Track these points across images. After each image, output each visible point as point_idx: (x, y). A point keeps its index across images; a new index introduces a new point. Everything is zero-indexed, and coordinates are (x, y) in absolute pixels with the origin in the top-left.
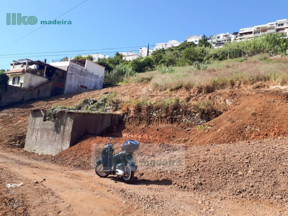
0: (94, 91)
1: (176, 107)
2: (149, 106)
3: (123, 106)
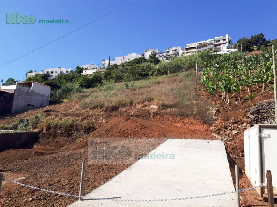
0: (37, 110)
1: (71, 126)
2: (55, 125)
3: (40, 125)
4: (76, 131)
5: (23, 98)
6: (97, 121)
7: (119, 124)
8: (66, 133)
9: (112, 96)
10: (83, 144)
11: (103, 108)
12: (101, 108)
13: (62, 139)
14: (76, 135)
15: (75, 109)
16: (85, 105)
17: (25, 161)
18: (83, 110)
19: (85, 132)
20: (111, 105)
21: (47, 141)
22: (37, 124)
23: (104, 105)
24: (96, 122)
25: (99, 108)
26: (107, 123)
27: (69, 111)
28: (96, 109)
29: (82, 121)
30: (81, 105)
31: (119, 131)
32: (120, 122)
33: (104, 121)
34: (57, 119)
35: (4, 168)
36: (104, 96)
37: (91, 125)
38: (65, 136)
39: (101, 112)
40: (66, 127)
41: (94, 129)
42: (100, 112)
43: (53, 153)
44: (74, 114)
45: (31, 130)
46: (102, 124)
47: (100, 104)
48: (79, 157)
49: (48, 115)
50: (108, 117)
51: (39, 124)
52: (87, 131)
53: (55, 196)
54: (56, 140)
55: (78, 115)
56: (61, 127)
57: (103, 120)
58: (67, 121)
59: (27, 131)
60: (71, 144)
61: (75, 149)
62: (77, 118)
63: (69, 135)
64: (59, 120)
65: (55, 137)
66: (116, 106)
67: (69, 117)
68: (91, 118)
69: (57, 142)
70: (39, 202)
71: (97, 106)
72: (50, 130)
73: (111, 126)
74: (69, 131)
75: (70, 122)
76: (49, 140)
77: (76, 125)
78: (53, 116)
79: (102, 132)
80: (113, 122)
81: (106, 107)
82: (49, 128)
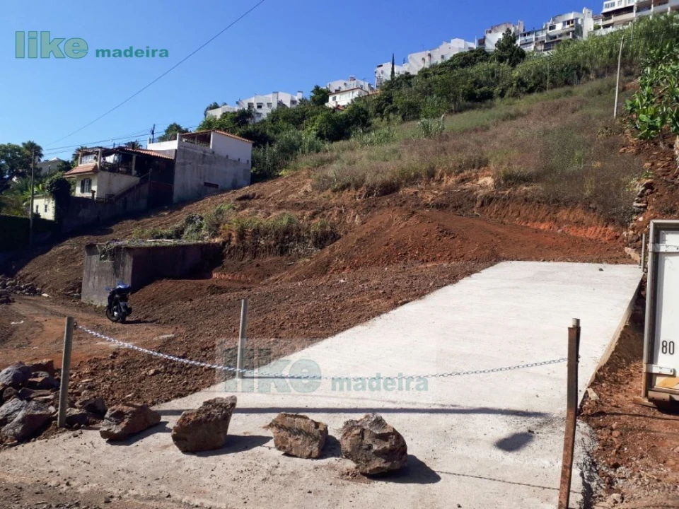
0: (223, 195)
1: (287, 231)
2: (254, 230)
3: (224, 229)
4: (298, 241)
5: (193, 169)
6: (342, 221)
7: (388, 225)
8: (278, 246)
9: (387, 157)
10: (310, 271)
11: (362, 189)
12: (357, 188)
13: (269, 259)
14: (297, 250)
15: (301, 193)
16: (324, 182)
17: (188, 303)
18: (319, 193)
19: (315, 244)
20: (379, 179)
21: (240, 263)
22: (218, 226)
23: (363, 181)
24: (340, 222)
25: (353, 189)
26: (363, 223)
27: (292, 197)
28: (347, 190)
29: (310, 220)
30: (315, 183)
31: (386, 243)
32: (391, 221)
33: (357, 220)
34: (260, 215)
35: (146, 317)
36: (370, 158)
37: (328, 229)
38: (275, 252)
39: (357, 199)
40: (276, 233)
41: (335, 237)
42: (355, 198)
43: (245, 288)
44: (299, 204)
45: (207, 239)
46: (351, 227)
47: (357, 179)
48: (287, 297)
49: (243, 207)
50: (367, 210)
51: (221, 227)
52: (320, 242)
53: (200, 369)
54: (257, 261)
55: (305, 207)
56: (266, 234)
57: (355, 216)
58: (278, 219)
59: (200, 242)
60: (285, 269)
61: (291, 280)
62: (299, 213)
63: (283, 251)
64: (265, 217)
65: (255, 255)
66: (394, 184)
67: (284, 211)
68: (330, 213)
69: (258, 265)
70: (165, 378)
71: (349, 185)
72: (244, 238)
73: (371, 231)
74: (283, 242)
75: (285, 222)
76: (243, 262)
77: (298, 227)
78: (253, 209)
79: (350, 245)
80: (376, 222)
81: (367, 186)
82: (242, 235)
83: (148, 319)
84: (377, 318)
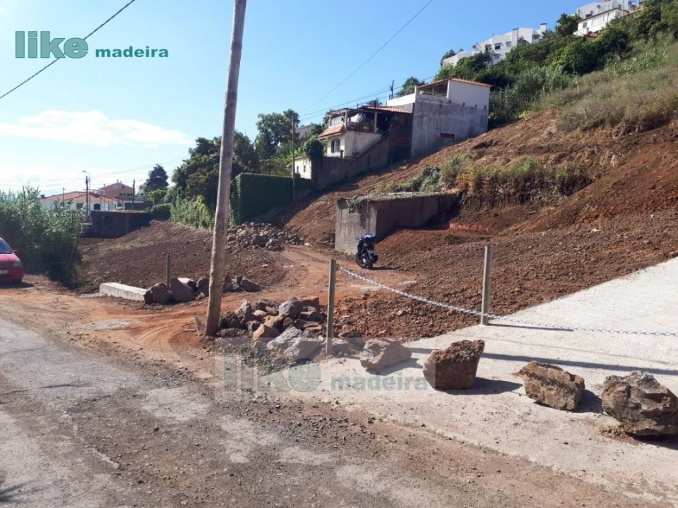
2: (492, 178)
3: (460, 179)
4: (542, 188)
5: (430, 120)
6: (595, 163)
7: (655, 165)
8: (517, 194)
9: (653, 84)
10: (555, 220)
11: (619, 125)
12: (613, 124)
13: (508, 208)
14: (540, 198)
15: (544, 135)
16: (571, 121)
17: (428, 252)
18: (566, 134)
19: (562, 191)
20: (643, 112)
21: (477, 213)
22: (454, 176)
23: (622, 115)
24: (592, 165)
25: (608, 126)
26: (621, 164)
27: (532, 141)
28: (600, 128)
29: (556, 163)
30: (561, 123)
31: (651, 185)
32: (659, 159)
33: (613, 162)
34: (499, 162)
35: (391, 264)
36: (630, 88)
37: (577, 173)
38: (514, 200)
39: (614, 137)
40: (516, 180)
41: (586, 182)
42: (611, 136)
43: (483, 239)
44: (541, 147)
45: (444, 190)
46: (607, 171)
47: (613, 113)
48: (530, 247)
49: (480, 155)
50: (627, 148)
51: (458, 177)
52: (567, 188)
53: (444, 313)
54: (495, 210)
55: (549, 150)
56: (505, 182)
57: (611, 157)
58: (518, 165)
59: (437, 193)
60: (527, 219)
61: (533, 231)
62: (542, 158)
63: (524, 199)
64: (504, 164)
65: (493, 204)
66: (662, 115)
67: (526, 156)
68: (579, 155)
69: (496, 215)
70: (412, 319)
71: (602, 122)
72: (482, 188)
73: (632, 173)
74: (524, 189)
75: (526, 168)
76: (480, 212)
77: (541, 173)
78: (491, 157)
79: (604, 189)
80: (638, 162)
81: (627, 121)
82: (479, 184)
83: (392, 266)
84: (642, 271)
